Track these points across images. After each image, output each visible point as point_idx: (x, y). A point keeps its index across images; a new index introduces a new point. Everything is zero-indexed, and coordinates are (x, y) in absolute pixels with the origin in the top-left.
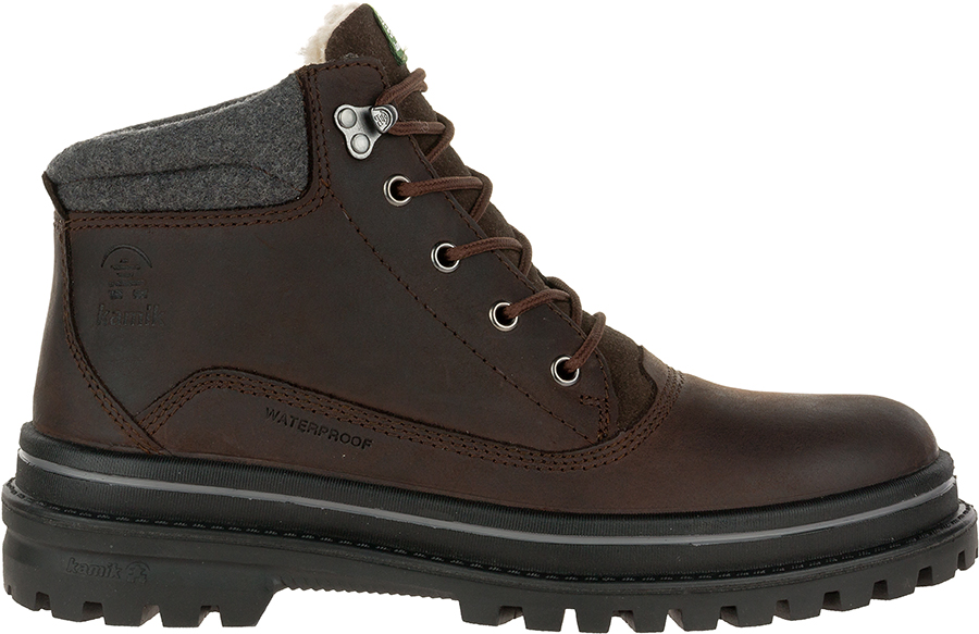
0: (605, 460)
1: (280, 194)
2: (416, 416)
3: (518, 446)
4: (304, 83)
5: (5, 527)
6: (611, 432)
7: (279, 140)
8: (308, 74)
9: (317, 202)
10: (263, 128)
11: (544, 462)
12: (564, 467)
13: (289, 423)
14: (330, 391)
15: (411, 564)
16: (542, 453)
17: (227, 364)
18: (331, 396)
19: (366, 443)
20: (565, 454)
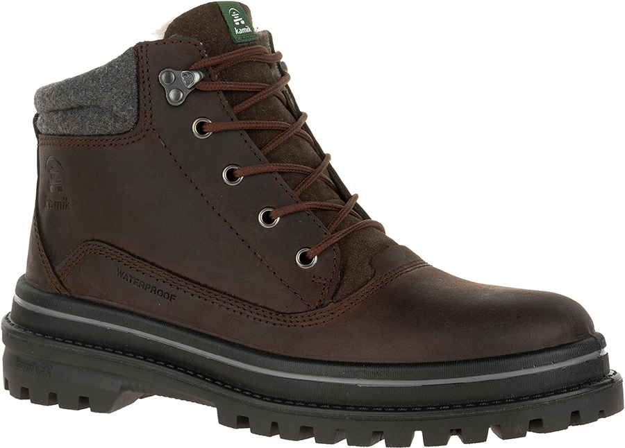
0: (316, 321)
1: (119, 127)
2: (203, 282)
3: (264, 307)
4: (137, 53)
5: (4, 346)
6: (327, 302)
7: (115, 90)
8: (142, 47)
9: (144, 133)
10: (106, 82)
11: (278, 320)
12: (290, 324)
13: (129, 280)
14: (151, 261)
15: (192, 381)
16: (278, 313)
17: (98, 238)
18: (153, 264)
19: (172, 297)
20: (292, 315)
